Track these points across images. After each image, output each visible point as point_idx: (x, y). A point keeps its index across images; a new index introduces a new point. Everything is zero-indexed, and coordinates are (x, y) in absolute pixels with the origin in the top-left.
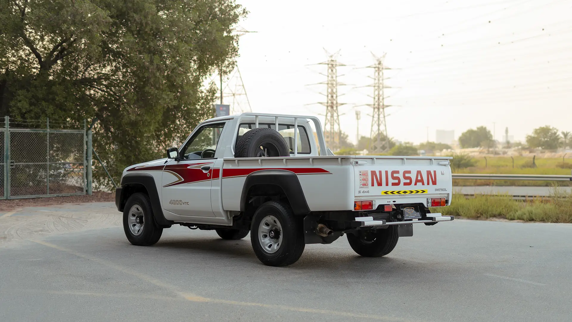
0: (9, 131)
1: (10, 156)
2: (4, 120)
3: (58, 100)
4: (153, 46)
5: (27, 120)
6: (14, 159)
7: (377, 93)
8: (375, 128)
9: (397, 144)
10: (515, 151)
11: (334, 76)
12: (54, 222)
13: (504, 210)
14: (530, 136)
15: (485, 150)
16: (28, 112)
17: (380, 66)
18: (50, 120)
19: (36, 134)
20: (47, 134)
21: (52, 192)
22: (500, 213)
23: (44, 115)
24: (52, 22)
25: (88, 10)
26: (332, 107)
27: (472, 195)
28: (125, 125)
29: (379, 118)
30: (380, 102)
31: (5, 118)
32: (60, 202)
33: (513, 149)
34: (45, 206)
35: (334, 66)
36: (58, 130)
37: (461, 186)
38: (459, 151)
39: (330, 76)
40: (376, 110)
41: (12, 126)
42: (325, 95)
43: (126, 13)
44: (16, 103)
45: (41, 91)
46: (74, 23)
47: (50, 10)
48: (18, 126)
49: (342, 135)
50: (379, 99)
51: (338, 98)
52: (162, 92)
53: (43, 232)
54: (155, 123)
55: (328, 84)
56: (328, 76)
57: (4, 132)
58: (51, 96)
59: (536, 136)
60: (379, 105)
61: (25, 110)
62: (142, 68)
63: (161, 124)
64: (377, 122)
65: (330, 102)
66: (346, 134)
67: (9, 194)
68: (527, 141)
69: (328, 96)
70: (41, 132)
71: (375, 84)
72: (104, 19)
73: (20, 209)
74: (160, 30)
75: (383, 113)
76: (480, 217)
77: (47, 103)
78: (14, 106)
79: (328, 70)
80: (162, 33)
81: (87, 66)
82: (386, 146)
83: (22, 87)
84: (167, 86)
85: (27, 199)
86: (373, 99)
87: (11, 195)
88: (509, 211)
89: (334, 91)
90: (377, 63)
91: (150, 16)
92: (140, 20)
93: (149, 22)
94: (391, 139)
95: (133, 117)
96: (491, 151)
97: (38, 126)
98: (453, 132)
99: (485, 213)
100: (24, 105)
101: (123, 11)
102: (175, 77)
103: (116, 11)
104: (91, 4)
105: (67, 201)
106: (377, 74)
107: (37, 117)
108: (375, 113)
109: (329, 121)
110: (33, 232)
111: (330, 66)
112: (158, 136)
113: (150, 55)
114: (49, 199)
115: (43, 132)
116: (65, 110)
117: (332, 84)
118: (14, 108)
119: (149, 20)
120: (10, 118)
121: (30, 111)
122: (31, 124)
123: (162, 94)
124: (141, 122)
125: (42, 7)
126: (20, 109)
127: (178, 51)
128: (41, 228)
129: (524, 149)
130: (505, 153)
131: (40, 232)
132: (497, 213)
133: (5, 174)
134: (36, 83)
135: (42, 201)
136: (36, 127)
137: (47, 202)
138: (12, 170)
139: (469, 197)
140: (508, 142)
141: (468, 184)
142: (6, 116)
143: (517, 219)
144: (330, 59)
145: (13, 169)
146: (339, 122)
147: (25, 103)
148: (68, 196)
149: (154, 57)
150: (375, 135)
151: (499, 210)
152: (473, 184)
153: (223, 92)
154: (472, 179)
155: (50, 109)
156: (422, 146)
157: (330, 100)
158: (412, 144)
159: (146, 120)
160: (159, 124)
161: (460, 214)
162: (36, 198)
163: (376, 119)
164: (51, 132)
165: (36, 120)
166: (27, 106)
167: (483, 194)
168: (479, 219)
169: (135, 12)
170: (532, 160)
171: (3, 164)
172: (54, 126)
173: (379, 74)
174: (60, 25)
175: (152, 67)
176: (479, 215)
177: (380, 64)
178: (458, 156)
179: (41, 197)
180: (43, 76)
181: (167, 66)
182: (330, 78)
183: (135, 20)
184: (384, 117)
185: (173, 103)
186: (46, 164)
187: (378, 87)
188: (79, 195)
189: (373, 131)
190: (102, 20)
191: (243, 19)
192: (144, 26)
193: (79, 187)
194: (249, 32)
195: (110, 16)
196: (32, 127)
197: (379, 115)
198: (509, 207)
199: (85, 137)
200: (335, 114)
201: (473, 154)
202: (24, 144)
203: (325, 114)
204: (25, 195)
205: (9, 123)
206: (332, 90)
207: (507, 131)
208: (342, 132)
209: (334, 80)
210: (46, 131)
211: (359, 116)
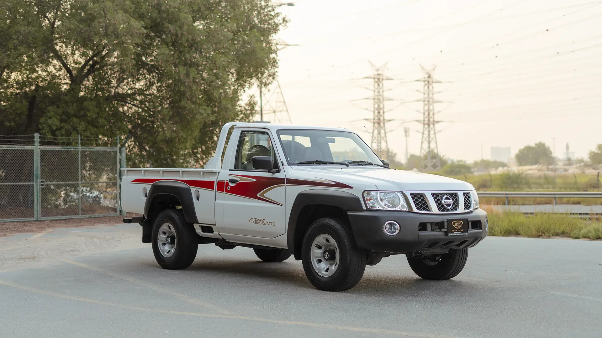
0: (39, 148)
1: (40, 175)
2: (33, 137)
3: (90, 117)
4: (189, 58)
5: (58, 138)
6: (44, 179)
7: (426, 108)
8: (426, 145)
9: (449, 162)
10: (576, 168)
11: (381, 91)
12: (85, 243)
13: (568, 228)
14: (594, 153)
15: (545, 168)
16: (59, 129)
17: (429, 80)
18: (81, 136)
19: (67, 152)
20: (78, 152)
21: (84, 212)
22: (564, 231)
23: (75, 132)
24: (84, 34)
25: (121, 21)
26: (379, 124)
27: (532, 213)
28: (160, 143)
29: (429, 135)
30: (430, 117)
31: (35, 135)
32: (92, 223)
33: (575, 166)
34: (76, 227)
35: (381, 80)
36: (90, 148)
37: (519, 205)
38: (515, 169)
39: (376, 91)
40: (426, 126)
41: (42, 143)
42: (371, 111)
43: (161, 24)
44: (46, 120)
45: (72, 107)
46: (106, 35)
47: (81, 21)
48: (49, 143)
49: (390, 154)
50: (429, 114)
51: (385, 114)
52: (199, 106)
53: (73, 253)
54: (191, 139)
55: (374, 99)
56: (374, 91)
57: (34, 150)
58: (82, 113)
59: (599, 152)
60: (429, 121)
61: (56, 127)
62: (178, 82)
63: (198, 141)
64: (427, 139)
65: (376, 118)
66: (394, 152)
67: (39, 215)
68: (590, 158)
69: (374, 112)
70: (72, 149)
71: (424, 98)
72: (138, 30)
73: (51, 230)
74: (197, 41)
75: (433, 129)
76: (541, 235)
77: (78, 120)
78: (44, 123)
79: (374, 84)
80: (199, 44)
81: (120, 80)
82: (437, 164)
83: (52, 103)
84: (205, 101)
85: (58, 220)
86: (422, 115)
87: (42, 216)
88: (573, 228)
89: (381, 106)
90: (426, 76)
91: (186, 27)
92: (175, 31)
93: (185, 33)
94: (443, 157)
95: (168, 134)
96: (551, 168)
97: (69, 144)
98: (509, 149)
99: (547, 231)
100: (55, 122)
101: (157, 22)
102: (212, 91)
103: (149, 22)
104: (124, 15)
105: (100, 222)
106: (426, 88)
107: (68, 134)
108: (425, 129)
109: (376, 138)
110: (64, 252)
111: (376, 80)
112: (195, 154)
113: (185, 68)
114: (81, 220)
115: (74, 150)
116: (97, 127)
117: (379, 99)
118: (44, 126)
119: (185, 31)
120: (40, 135)
121: (60, 128)
122: (62, 141)
123: (199, 108)
124: (177, 139)
125: (73, 19)
126: (50, 126)
127: (216, 63)
128: (72, 249)
129: (587, 166)
130: (566, 170)
131: (71, 252)
132: (560, 231)
133: (35, 194)
134: (67, 98)
135: (74, 222)
136: (67, 145)
137: (79, 223)
138: (42, 190)
139: (529, 215)
140: (569, 159)
141: (527, 202)
142: (36, 134)
143: (583, 238)
144: (376, 73)
145: (43, 188)
146: (386, 140)
147: (56, 120)
148: (101, 217)
149: (191, 70)
150: (425, 153)
151: (562, 228)
152: (532, 203)
153: (263, 109)
154: (531, 197)
155: (82, 126)
156: (476, 164)
157: (376, 116)
158: (465, 162)
159: (182, 136)
160: (196, 141)
161: (519, 233)
162: (68, 219)
163: (426, 136)
164: (83, 150)
165: (67, 137)
166: (58, 123)
167: (544, 212)
168: (541, 237)
169: (170, 22)
170: (596, 177)
171: (33, 183)
172: (86, 143)
173: (428, 88)
174: (92, 37)
175: (188, 80)
176: (540, 234)
177: (429, 77)
178: (515, 174)
179: (73, 218)
180: (74, 91)
181: (203, 79)
182: (376, 93)
183: (170, 31)
184: (435, 133)
185: (211, 117)
186: (77, 184)
187: (428, 101)
188: (112, 215)
189: (423, 149)
190: (136, 31)
191: (284, 28)
192: (180, 37)
193: (112, 208)
194: (290, 45)
195: (143, 27)
196: (63, 144)
197: (429, 132)
198: (573, 224)
199: (118, 154)
200: (382, 131)
201: (531, 172)
202: (55, 163)
203: (372, 131)
204: (56, 216)
205: (39, 140)
206: (379, 106)
207: (567, 147)
208: (390, 150)
209: (380, 95)
210: (78, 148)
211: (408, 133)
